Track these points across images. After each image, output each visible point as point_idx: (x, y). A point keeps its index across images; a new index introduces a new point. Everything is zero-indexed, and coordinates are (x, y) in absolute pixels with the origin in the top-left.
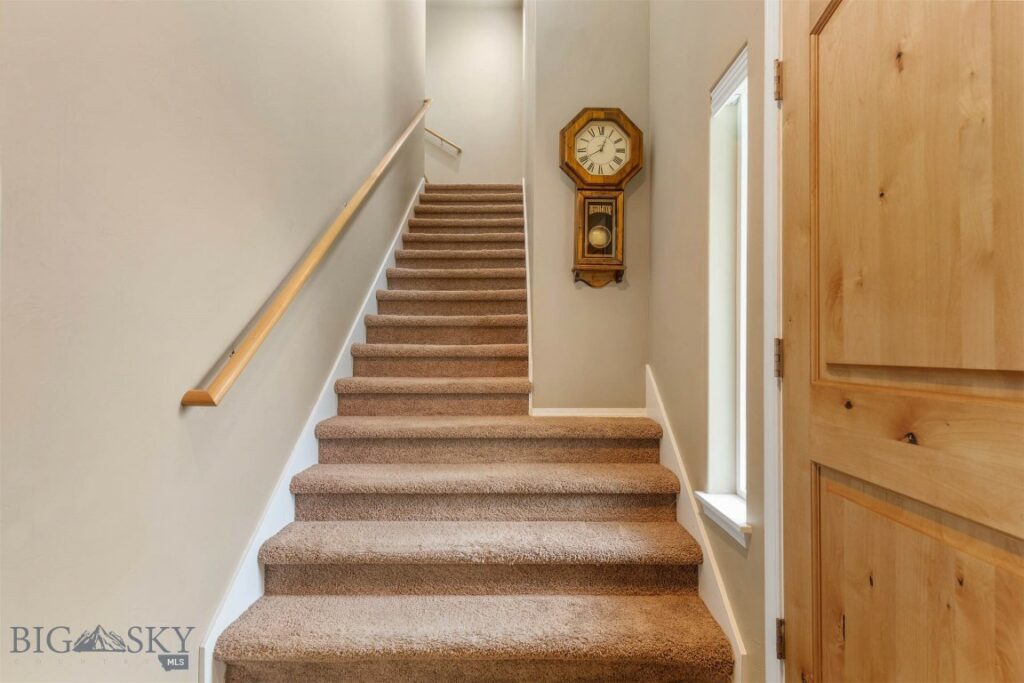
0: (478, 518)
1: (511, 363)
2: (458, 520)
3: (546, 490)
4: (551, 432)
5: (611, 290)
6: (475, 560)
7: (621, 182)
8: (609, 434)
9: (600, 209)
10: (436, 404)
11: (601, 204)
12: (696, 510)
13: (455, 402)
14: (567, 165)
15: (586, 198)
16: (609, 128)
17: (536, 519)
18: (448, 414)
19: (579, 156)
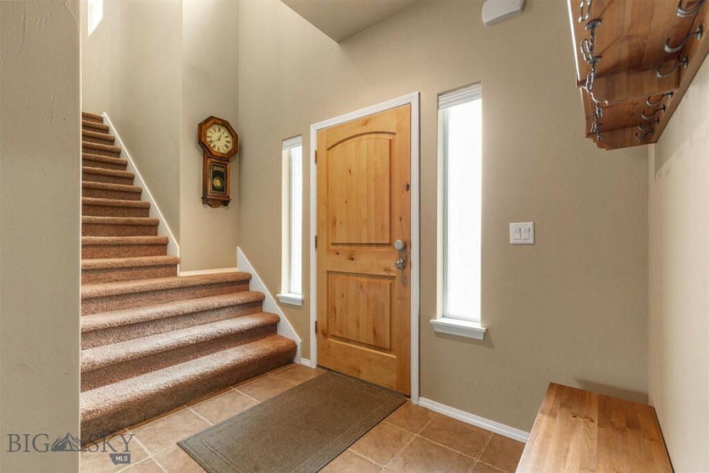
0: (173, 329)
1: (156, 248)
2: (161, 333)
3: (211, 308)
4: (203, 282)
5: (221, 209)
6: (191, 342)
7: (229, 157)
8: (230, 279)
9: (219, 169)
10: (113, 275)
11: (220, 166)
12: (275, 302)
13: (129, 273)
14: (203, 143)
15: (212, 162)
16: (223, 130)
17: (204, 324)
18: (123, 280)
19: (208, 139)
